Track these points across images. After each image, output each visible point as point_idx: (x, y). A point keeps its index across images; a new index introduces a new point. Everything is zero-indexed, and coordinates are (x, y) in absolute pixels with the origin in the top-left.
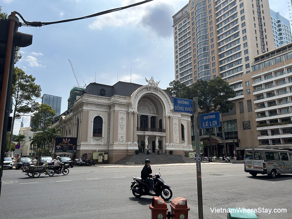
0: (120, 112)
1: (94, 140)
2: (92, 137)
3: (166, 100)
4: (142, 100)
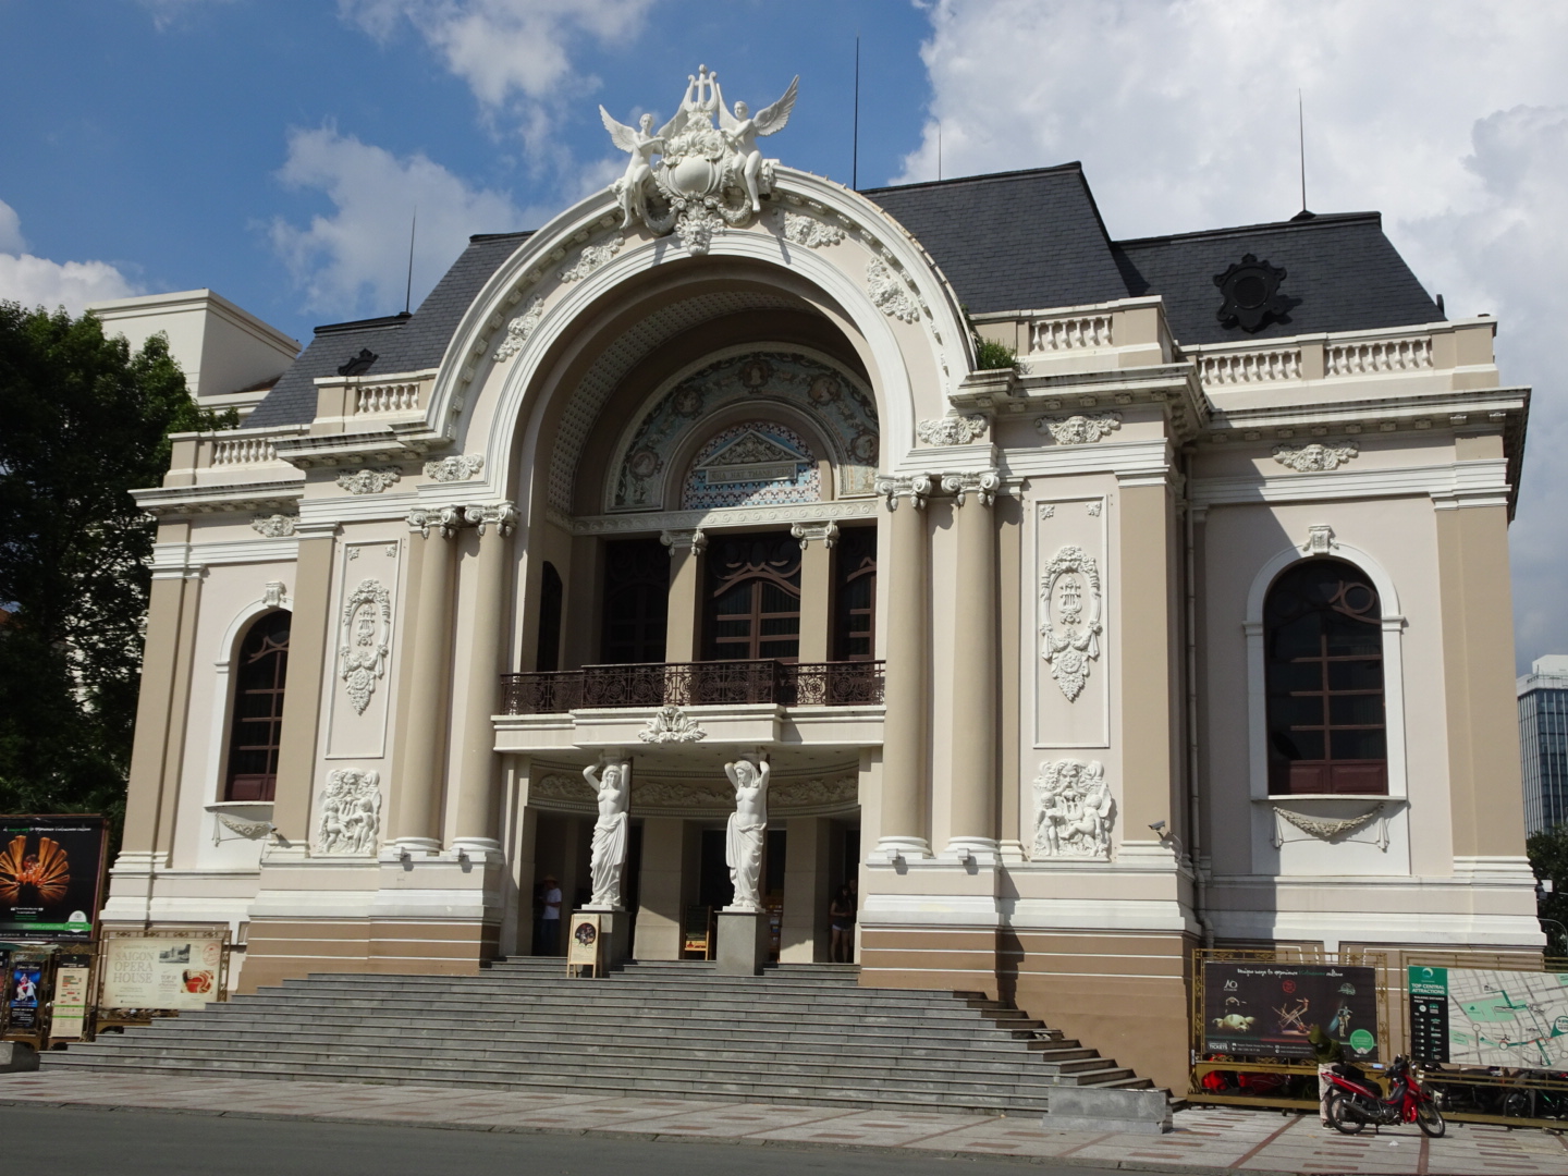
0: (351, 535)
1: (226, 833)
2: (212, 802)
3: (887, 297)
4: (731, 362)
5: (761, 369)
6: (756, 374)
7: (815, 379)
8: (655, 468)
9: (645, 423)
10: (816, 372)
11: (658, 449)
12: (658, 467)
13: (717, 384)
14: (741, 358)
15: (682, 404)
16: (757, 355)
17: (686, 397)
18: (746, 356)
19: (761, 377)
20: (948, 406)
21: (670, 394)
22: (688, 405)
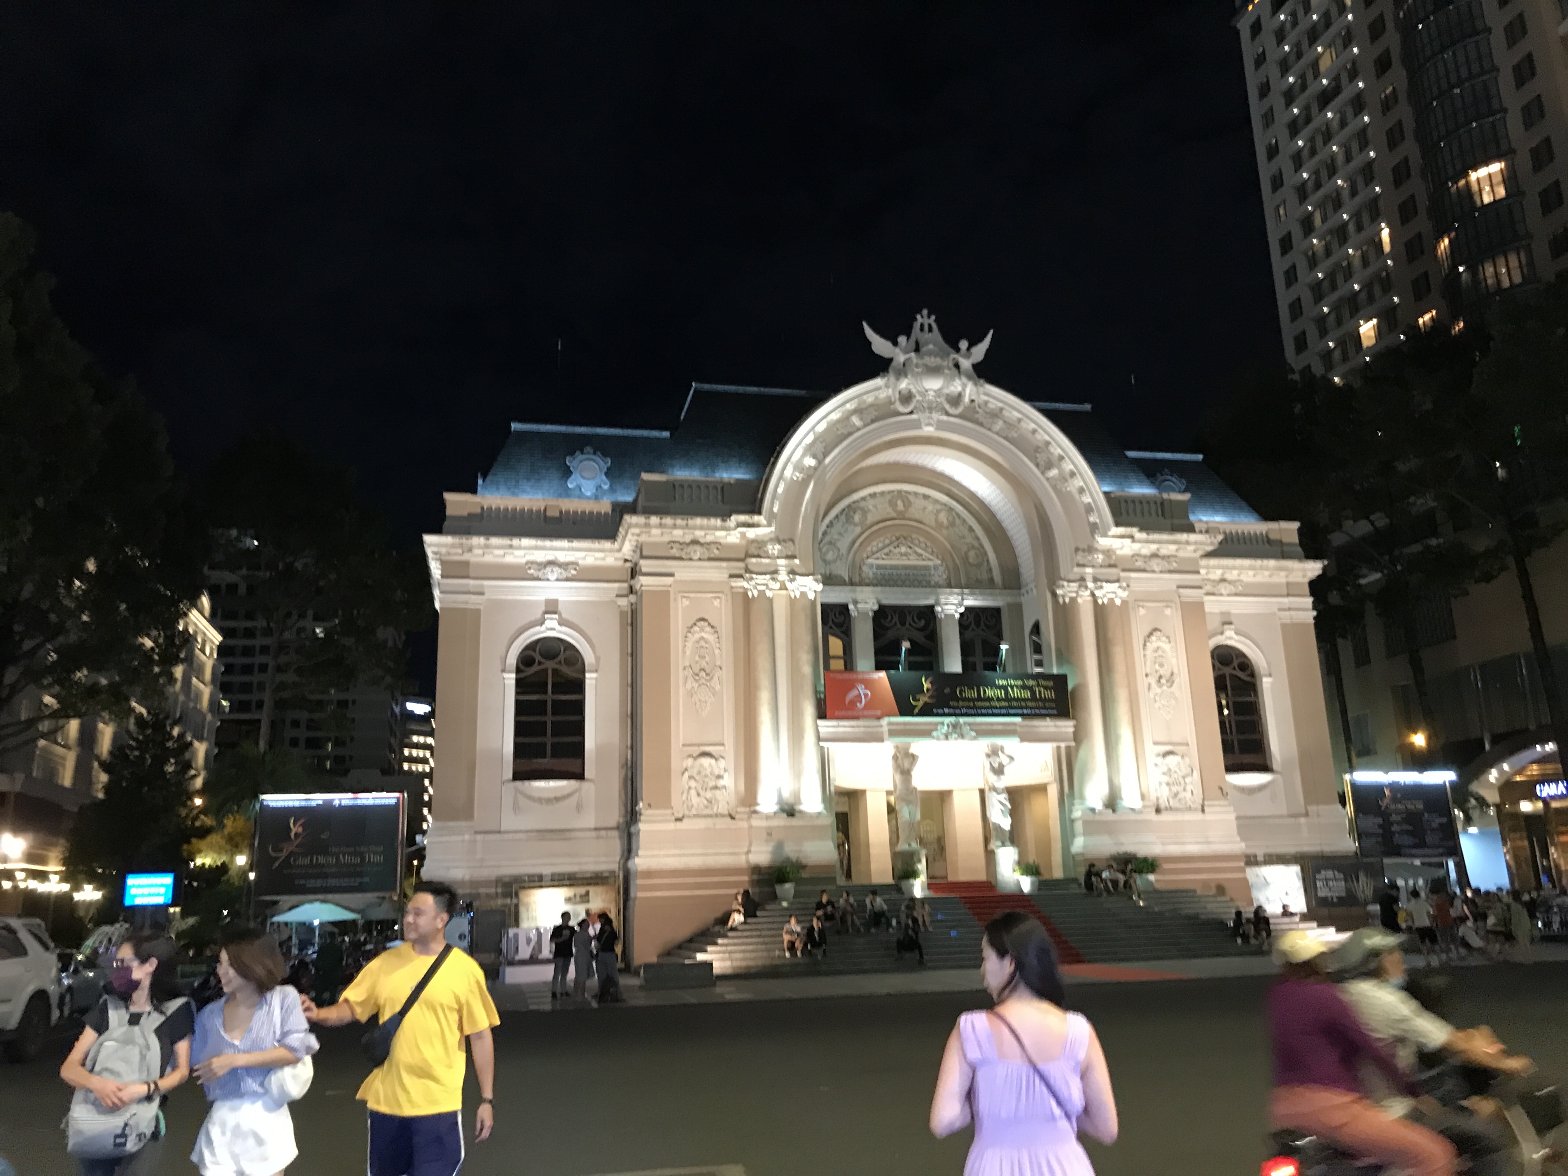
4: (883, 494)
5: (903, 501)
6: (899, 503)
7: (938, 511)
8: (838, 557)
9: (828, 527)
10: (938, 507)
11: (839, 544)
12: (839, 557)
13: (875, 506)
14: (890, 492)
15: (853, 518)
16: (900, 492)
17: (854, 513)
18: (893, 491)
19: (904, 506)
21: (844, 510)
22: (857, 518)
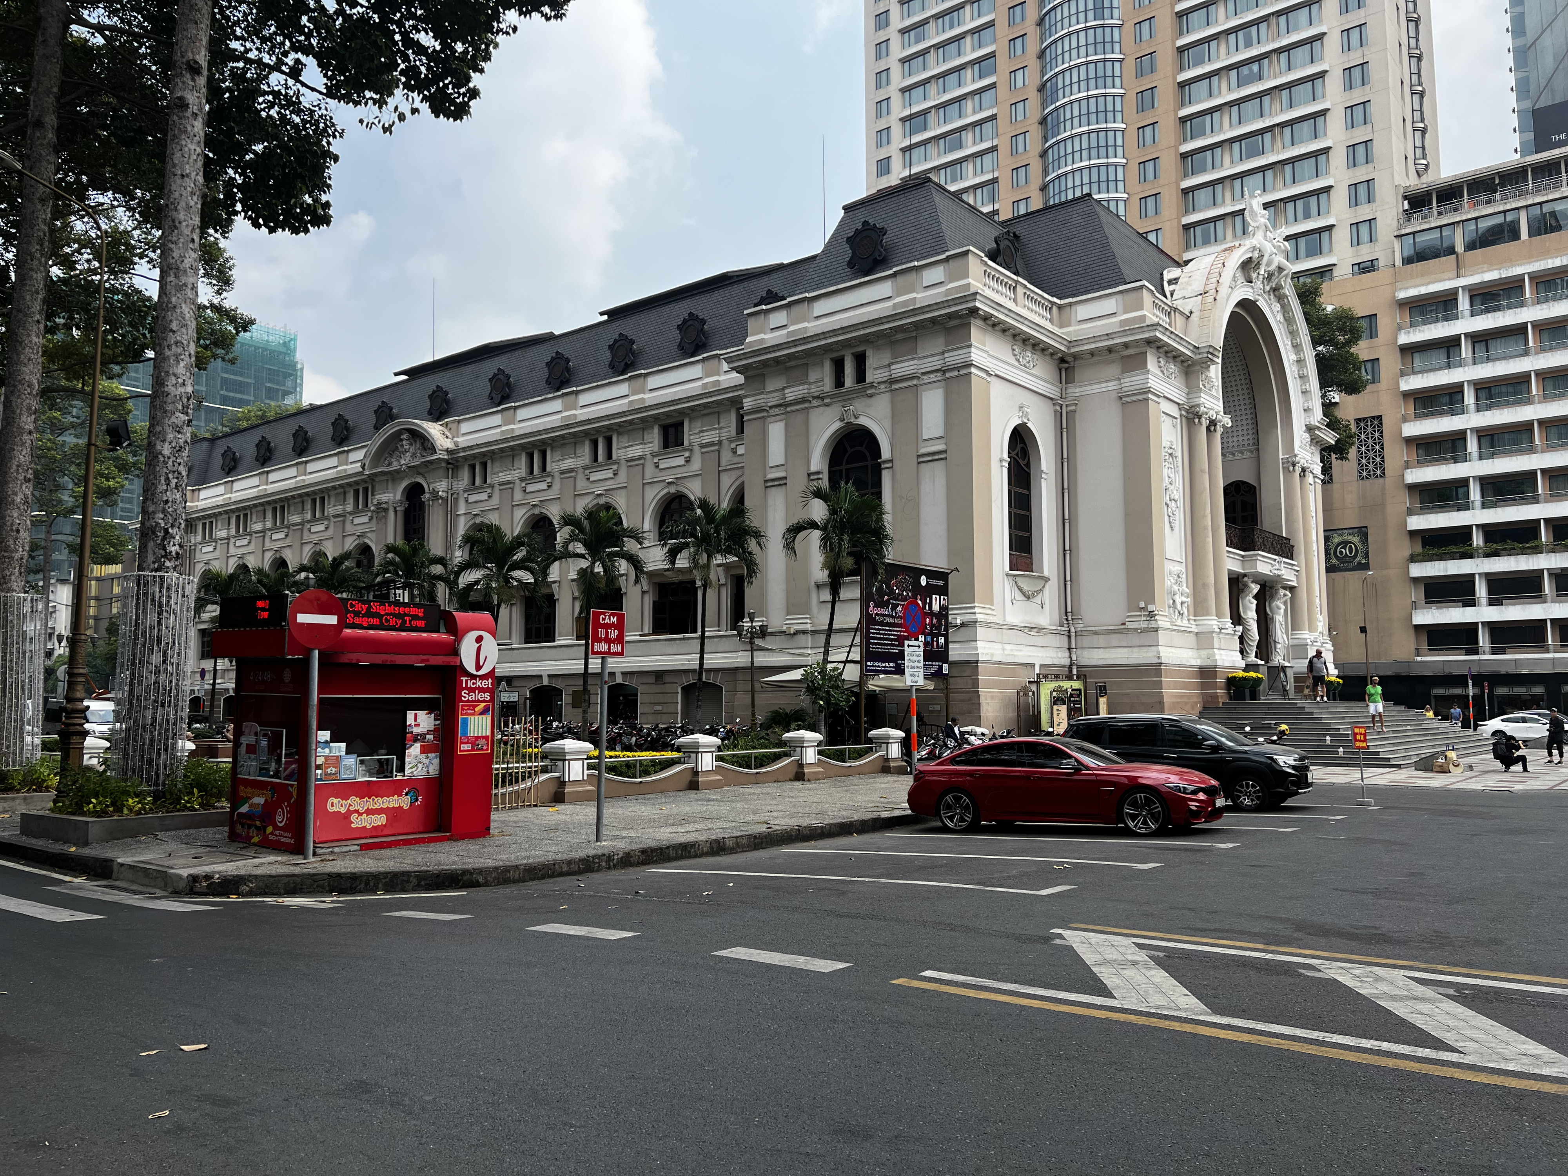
1: (1019, 596)
2: (1008, 570)
20: (1304, 428)
